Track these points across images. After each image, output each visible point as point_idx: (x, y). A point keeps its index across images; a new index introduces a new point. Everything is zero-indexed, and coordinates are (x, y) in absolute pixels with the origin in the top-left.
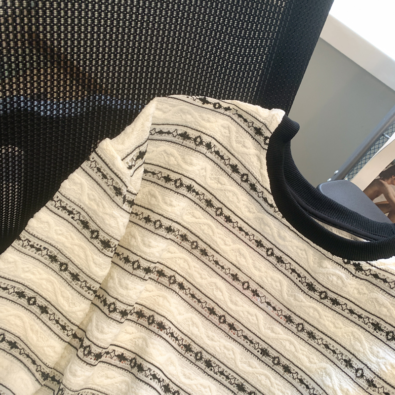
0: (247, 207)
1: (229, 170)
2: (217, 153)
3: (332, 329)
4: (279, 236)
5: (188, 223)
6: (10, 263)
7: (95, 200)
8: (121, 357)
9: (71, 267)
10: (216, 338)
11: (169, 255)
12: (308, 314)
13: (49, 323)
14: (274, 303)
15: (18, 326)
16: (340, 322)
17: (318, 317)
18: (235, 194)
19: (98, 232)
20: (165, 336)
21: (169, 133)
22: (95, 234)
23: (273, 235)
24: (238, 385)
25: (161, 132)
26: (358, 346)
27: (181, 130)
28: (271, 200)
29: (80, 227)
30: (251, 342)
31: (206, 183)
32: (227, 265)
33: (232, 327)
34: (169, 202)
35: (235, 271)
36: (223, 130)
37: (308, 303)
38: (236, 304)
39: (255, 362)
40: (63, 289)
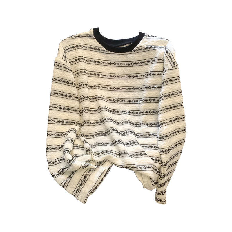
0: (101, 56)
1: (90, 49)
2: (84, 47)
3: (140, 71)
4: (114, 58)
5: (89, 70)
6: (53, 100)
7: (62, 74)
8: (95, 111)
9: (68, 95)
10: (116, 94)
11: (90, 81)
12: (133, 72)
13: (72, 112)
14: (124, 75)
15: (65, 117)
16: (141, 67)
17: (135, 70)
18: (96, 54)
19: (68, 81)
20: (102, 99)
21: (69, 49)
22: (68, 83)
23: (112, 59)
24: (128, 101)
25: (67, 50)
26: (147, 69)
27: (71, 46)
28: (105, 49)
29: (63, 83)
30: (125, 89)
31: (87, 56)
32: (107, 74)
33: (118, 89)
34: (80, 65)
35: (109, 75)
36: (81, 41)
37: (131, 69)
38: (115, 83)
39: (129, 93)
40: (69, 101)
